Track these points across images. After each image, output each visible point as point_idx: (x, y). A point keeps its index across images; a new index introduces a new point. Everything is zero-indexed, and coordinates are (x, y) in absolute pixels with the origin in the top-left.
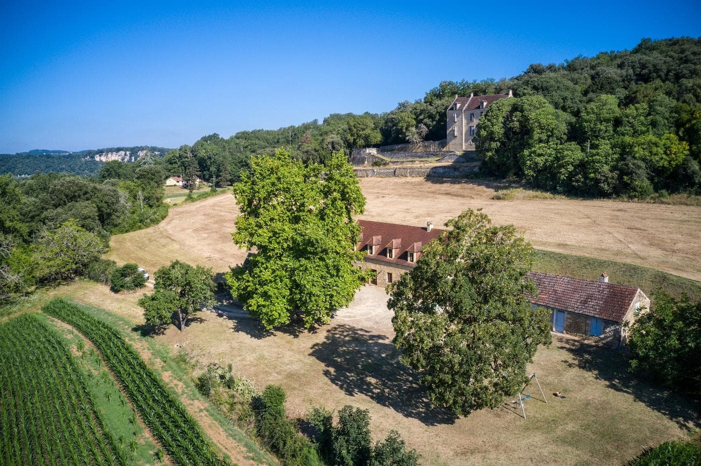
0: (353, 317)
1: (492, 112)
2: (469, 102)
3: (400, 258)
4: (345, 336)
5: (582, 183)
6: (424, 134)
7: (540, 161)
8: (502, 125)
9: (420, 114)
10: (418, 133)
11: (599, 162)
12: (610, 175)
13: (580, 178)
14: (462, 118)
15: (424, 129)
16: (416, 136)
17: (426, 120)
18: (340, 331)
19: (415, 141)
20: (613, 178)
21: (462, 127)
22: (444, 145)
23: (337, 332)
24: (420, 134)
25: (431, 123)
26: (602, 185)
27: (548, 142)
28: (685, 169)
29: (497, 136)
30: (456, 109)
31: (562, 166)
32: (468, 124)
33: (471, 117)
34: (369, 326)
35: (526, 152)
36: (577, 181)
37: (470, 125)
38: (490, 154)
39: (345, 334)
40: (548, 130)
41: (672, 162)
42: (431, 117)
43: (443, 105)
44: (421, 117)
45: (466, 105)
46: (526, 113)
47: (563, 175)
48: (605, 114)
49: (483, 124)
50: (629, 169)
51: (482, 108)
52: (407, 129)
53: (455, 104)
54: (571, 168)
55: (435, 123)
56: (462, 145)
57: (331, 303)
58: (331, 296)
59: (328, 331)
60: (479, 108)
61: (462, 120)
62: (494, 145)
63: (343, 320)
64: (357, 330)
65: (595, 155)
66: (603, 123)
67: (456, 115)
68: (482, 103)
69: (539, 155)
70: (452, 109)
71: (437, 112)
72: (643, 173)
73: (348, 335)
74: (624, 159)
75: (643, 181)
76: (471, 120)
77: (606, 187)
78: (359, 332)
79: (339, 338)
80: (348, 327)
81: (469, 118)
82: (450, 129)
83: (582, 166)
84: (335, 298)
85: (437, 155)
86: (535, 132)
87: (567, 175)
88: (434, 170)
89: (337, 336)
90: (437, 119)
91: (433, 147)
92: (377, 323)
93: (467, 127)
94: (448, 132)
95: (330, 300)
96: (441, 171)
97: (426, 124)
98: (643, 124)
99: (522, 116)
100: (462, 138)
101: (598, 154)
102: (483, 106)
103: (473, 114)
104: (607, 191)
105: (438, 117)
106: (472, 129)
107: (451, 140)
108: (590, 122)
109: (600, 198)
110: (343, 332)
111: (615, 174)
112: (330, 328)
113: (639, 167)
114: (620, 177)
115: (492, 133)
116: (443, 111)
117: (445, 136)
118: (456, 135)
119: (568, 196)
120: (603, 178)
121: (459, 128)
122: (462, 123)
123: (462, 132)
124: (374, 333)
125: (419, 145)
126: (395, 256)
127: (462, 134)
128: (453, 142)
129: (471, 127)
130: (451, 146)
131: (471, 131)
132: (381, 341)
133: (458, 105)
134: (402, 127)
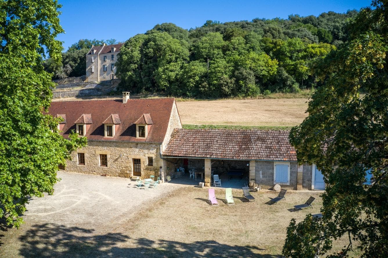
0: (51, 210)
1: (131, 43)
2: (102, 49)
3: (94, 133)
4: (55, 245)
5: (208, 88)
6: (69, 72)
7: (173, 75)
8: (139, 52)
9: (66, 59)
10: (64, 71)
11: (219, 72)
12: (229, 81)
13: (206, 85)
14: (98, 60)
15: (69, 69)
16: (63, 73)
17: (71, 62)
18: (41, 237)
19: (63, 76)
20: (231, 83)
21: (98, 66)
22: (84, 79)
23: (37, 239)
24: (66, 72)
25: (74, 65)
26: (224, 88)
27: (176, 62)
28: (280, 76)
29: (135, 59)
30: (93, 53)
31: (190, 77)
32: (102, 63)
33: (104, 59)
34: (82, 221)
35: (160, 69)
36: (204, 87)
37: (104, 64)
38: (130, 73)
39: (53, 240)
40: (176, 53)
41: (270, 72)
42: (74, 60)
43: (83, 52)
44: (67, 60)
45: (101, 51)
46: (158, 42)
47: (192, 83)
48: (215, 43)
49: (124, 51)
50: (243, 75)
51: (113, 52)
52: (56, 69)
53: (93, 50)
54: (197, 78)
55: (77, 64)
56: (98, 78)
57: (23, 188)
58: (24, 173)
59: (22, 238)
60: (110, 52)
61: (98, 61)
62: (133, 66)
63: (37, 216)
64: (69, 230)
65: (216, 68)
66: (215, 49)
67: (93, 58)
68: (113, 49)
69: (171, 71)
70: (90, 54)
71: (79, 57)
72: (252, 78)
73: (58, 242)
74: (238, 70)
75: (252, 85)
76: (104, 61)
77: (227, 90)
78: (74, 233)
79: (46, 249)
80: (52, 227)
81: (103, 60)
82: (89, 68)
83: (206, 76)
84: (32, 177)
85: (80, 85)
86: (167, 54)
87: (194, 83)
88: (81, 92)
89: (41, 246)
90: (78, 62)
91: (76, 80)
92: (91, 215)
93: (102, 66)
94: (87, 70)
95: (23, 181)
96: (87, 92)
97: (71, 65)
98: (244, 49)
99: (155, 45)
100: (98, 74)
101: (218, 67)
102: (113, 50)
103: (106, 57)
104: (227, 92)
105: (79, 61)
106: (105, 67)
107: (90, 75)
108: (206, 48)
109: (222, 99)
110: (47, 237)
111: (233, 80)
112: (23, 233)
113: (250, 74)
114: (237, 81)
115: (132, 57)
116: (83, 56)
117: (84, 73)
118: (93, 71)
119: (196, 99)
120: (225, 83)
121: (95, 67)
122: (98, 63)
123: (98, 69)
124: (100, 232)
125: (65, 80)
126: (87, 133)
127: (98, 71)
128: (91, 76)
129: (104, 66)
130: (89, 79)
131: (104, 68)
132: (120, 245)
133: (95, 51)
134: (53, 67)
